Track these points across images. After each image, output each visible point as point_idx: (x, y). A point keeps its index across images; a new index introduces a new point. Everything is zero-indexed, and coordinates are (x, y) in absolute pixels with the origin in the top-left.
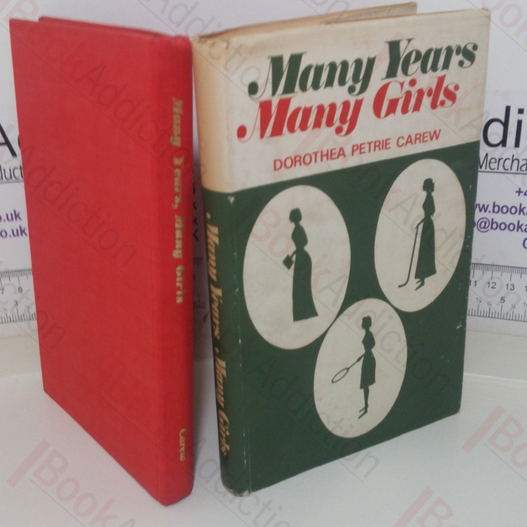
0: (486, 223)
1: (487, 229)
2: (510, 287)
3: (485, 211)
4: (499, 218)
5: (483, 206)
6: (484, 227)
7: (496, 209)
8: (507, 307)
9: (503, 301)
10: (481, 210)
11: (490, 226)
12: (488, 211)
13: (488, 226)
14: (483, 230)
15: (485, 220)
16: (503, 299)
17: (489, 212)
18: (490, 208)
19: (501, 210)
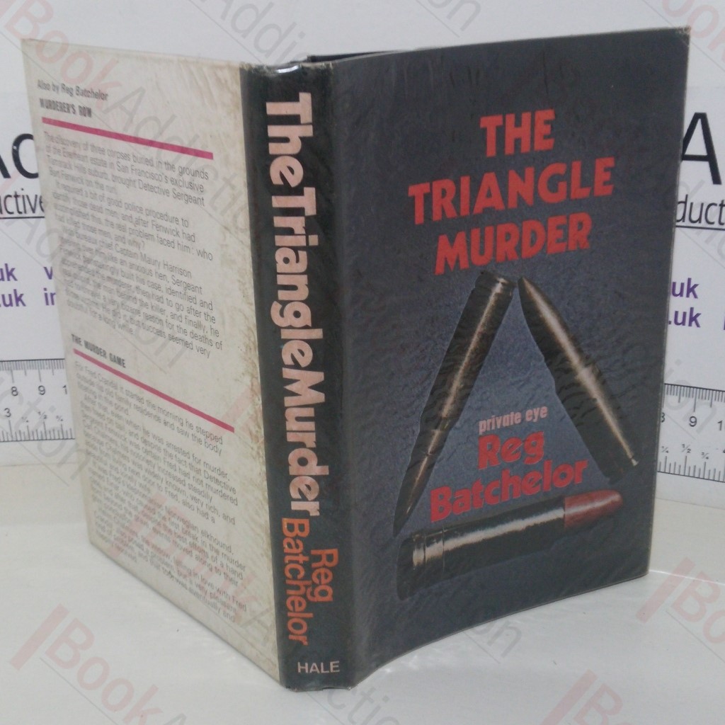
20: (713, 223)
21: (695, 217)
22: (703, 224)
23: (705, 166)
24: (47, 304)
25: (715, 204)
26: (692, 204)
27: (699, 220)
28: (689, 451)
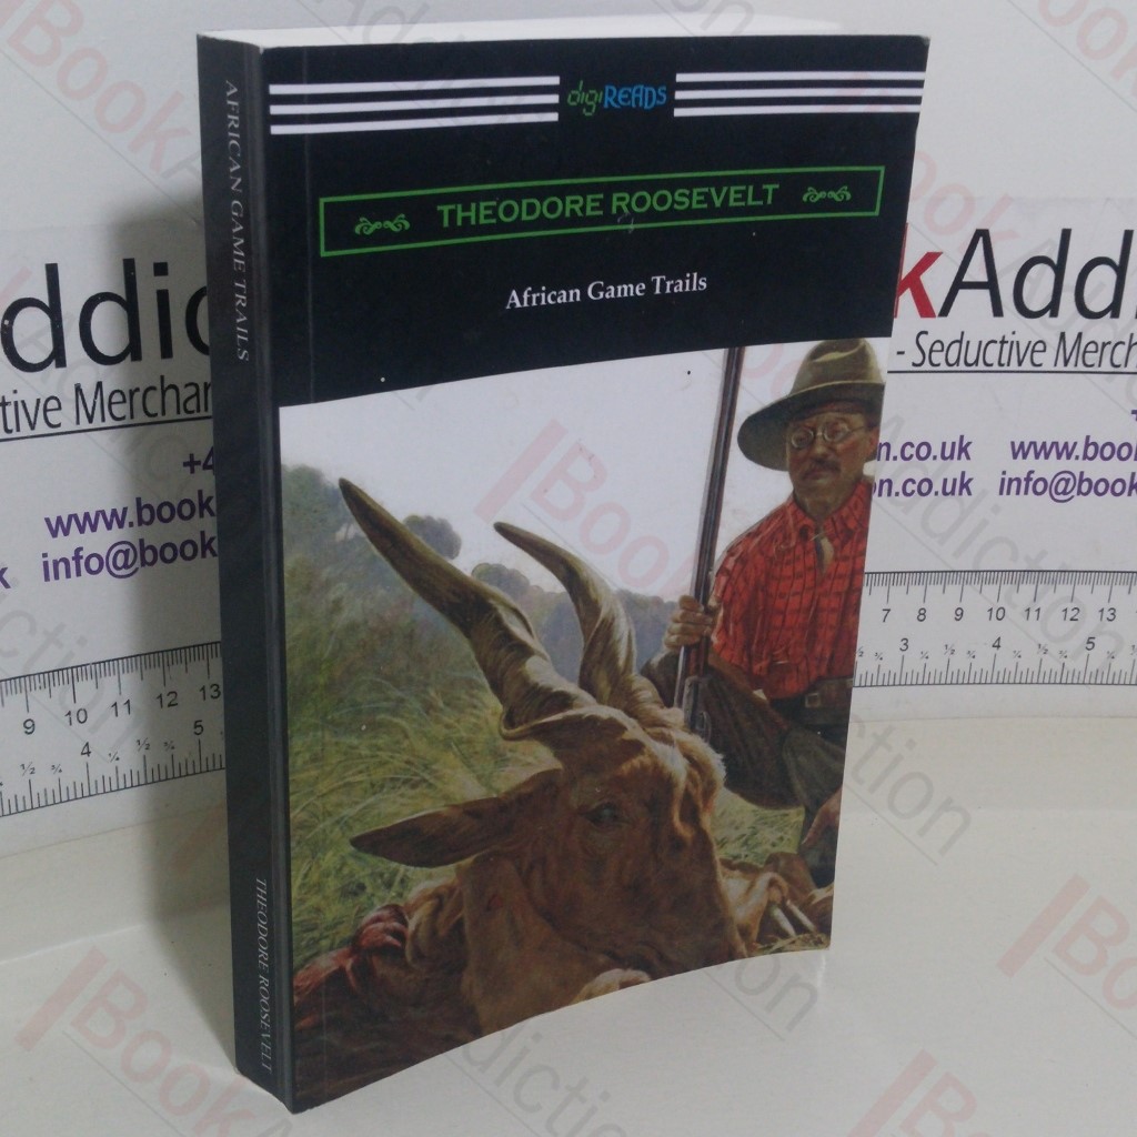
0: (1067, 481)
1: (1070, 496)
2: (1107, 614)
3: (1069, 457)
4: (1096, 470)
5: (1066, 445)
6: (1064, 493)
7: (1091, 451)
8: (1097, 658)
9: (1090, 646)
10: (1059, 456)
11: (1076, 488)
12: (1073, 457)
13: (1073, 489)
14: (1062, 497)
15: (1067, 476)
16: (1090, 641)
17: (1077, 458)
18: (1079, 451)
19: (1099, 451)
20: (991, 365)
21: (971, 360)
22: (981, 366)
23: (985, 294)
24: (47, 578)
25: (995, 342)
26: (968, 342)
27: (976, 362)
28: (953, 652)
